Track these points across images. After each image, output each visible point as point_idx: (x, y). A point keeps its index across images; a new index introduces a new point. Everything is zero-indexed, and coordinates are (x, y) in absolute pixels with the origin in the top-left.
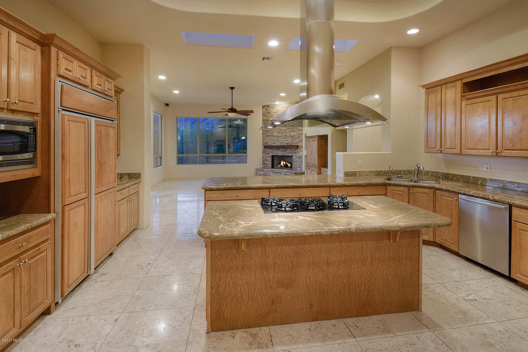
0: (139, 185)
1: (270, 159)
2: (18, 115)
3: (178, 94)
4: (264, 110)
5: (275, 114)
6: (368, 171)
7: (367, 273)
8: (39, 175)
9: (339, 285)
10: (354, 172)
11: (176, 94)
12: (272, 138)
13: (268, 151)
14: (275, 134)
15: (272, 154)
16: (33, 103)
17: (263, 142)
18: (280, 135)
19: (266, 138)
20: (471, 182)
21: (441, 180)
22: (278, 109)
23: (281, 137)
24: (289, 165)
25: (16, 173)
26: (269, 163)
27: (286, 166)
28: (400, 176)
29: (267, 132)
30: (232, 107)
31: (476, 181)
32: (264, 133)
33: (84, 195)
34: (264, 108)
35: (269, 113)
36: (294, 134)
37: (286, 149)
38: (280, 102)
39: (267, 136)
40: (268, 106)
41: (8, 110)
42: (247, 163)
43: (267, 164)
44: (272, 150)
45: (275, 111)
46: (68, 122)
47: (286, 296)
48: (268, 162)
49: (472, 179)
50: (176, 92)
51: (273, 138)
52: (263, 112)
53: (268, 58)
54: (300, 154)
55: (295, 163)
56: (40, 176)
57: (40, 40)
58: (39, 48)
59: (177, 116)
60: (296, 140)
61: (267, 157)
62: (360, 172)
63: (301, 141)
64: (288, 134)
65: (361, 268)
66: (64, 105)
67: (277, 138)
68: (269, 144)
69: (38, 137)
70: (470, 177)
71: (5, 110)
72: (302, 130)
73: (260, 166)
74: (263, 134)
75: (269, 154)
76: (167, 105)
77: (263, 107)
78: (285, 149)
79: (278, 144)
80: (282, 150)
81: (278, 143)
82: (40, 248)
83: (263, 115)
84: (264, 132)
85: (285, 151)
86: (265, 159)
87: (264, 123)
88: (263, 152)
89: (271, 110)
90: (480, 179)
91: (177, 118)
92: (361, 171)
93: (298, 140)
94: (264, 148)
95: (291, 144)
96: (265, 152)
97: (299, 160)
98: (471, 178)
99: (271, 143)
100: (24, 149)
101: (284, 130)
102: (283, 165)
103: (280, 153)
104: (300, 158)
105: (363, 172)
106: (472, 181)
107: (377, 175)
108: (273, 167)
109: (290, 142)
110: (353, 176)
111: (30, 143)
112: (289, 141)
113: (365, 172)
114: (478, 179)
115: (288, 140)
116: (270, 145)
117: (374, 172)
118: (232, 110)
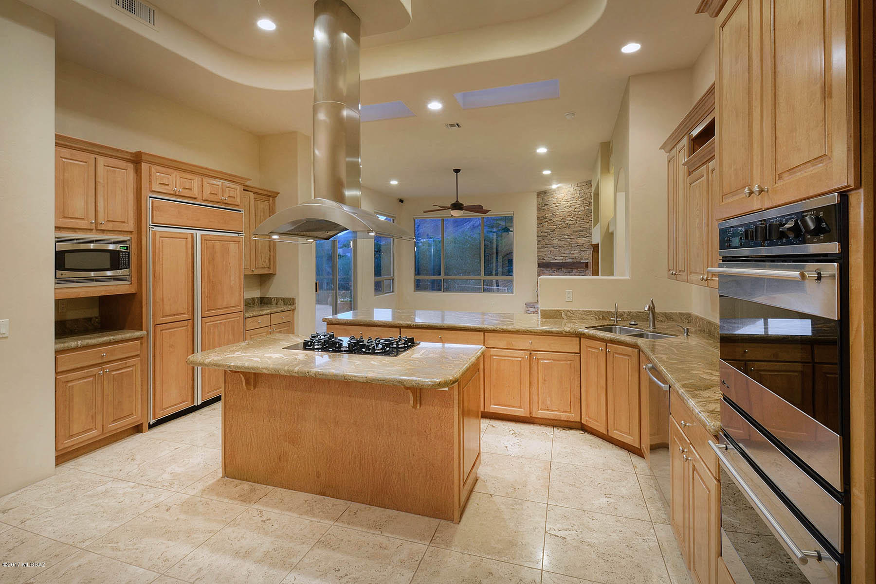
0: (293, 314)
2: (108, 234)
3: (396, 185)
4: (539, 199)
5: (555, 205)
6: (583, 311)
7: (383, 446)
8: (134, 292)
9: (349, 453)
10: (557, 311)
11: (393, 186)
12: (551, 249)
13: (546, 272)
14: (556, 242)
16: (124, 222)
17: (538, 255)
18: (562, 244)
19: (542, 250)
21: (686, 334)
22: (558, 196)
23: (563, 247)
25: (108, 288)
28: (633, 323)
29: (544, 239)
30: (457, 201)
33: (186, 316)
34: (540, 196)
35: (546, 205)
36: (583, 241)
37: (571, 268)
38: (559, 185)
39: (543, 246)
40: (545, 192)
41: (97, 230)
42: (513, 294)
44: (550, 271)
45: (554, 200)
46: (161, 238)
47: (292, 454)
50: (394, 183)
52: (538, 204)
53: (452, 125)
56: (136, 293)
57: (131, 158)
58: (131, 166)
59: (414, 217)
60: (586, 253)
62: (568, 311)
64: (574, 242)
65: (376, 438)
66: (155, 221)
67: (558, 249)
68: (547, 259)
69: (133, 254)
71: (94, 231)
74: (539, 241)
76: (401, 201)
77: (539, 194)
78: (570, 270)
79: (559, 259)
80: (564, 270)
82: (126, 363)
83: (539, 209)
84: (540, 239)
87: (540, 222)
88: (539, 274)
89: (549, 199)
91: (414, 220)
92: (569, 309)
94: (539, 267)
95: (578, 260)
99: (549, 259)
100: (115, 266)
101: (567, 234)
105: (573, 312)
107: (600, 319)
109: (577, 256)
110: (556, 318)
111: (122, 260)
112: (575, 255)
113: (578, 313)
115: (574, 252)
116: (548, 261)
117: (595, 313)
118: (457, 206)
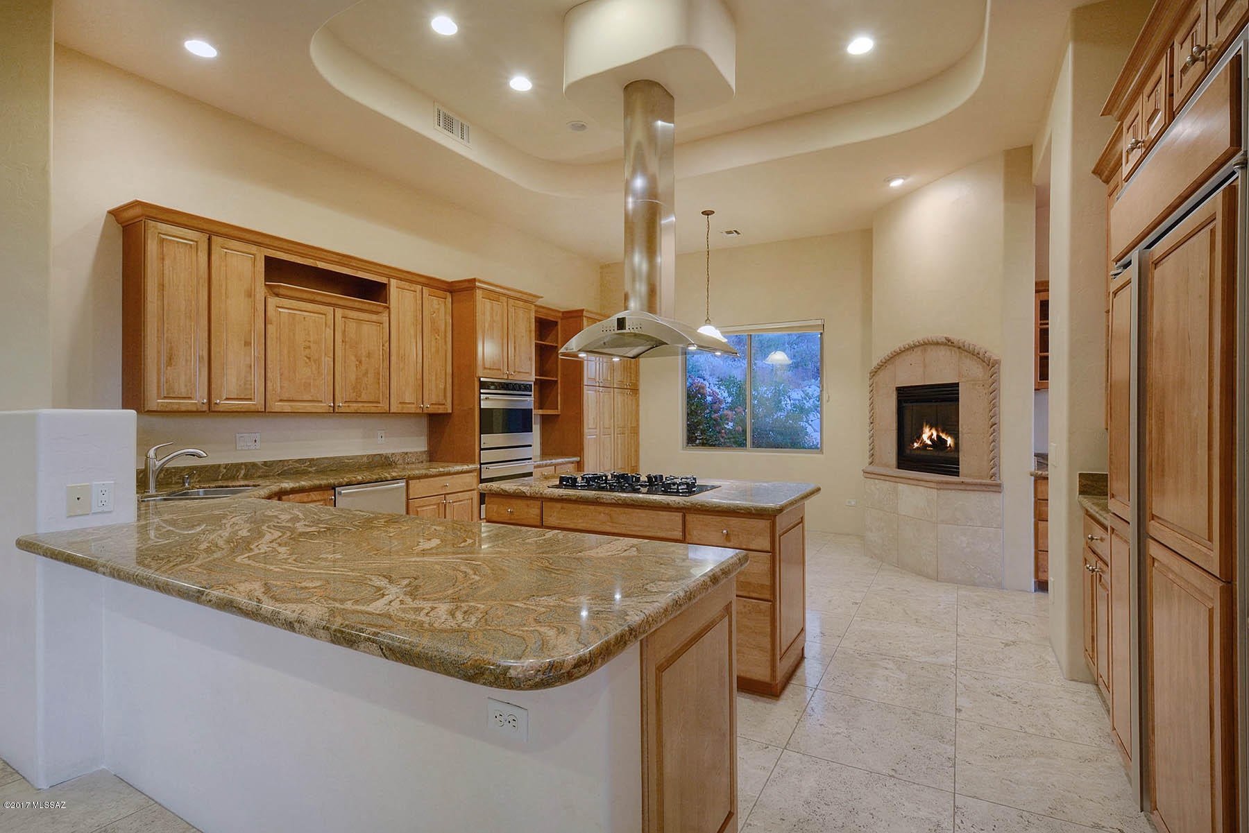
20: (220, 477)
31: (235, 473)
49: (225, 471)
70: (220, 465)
90: (243, 467)
98: (222, 469)
106: (223, 475)
114: (238, 467)
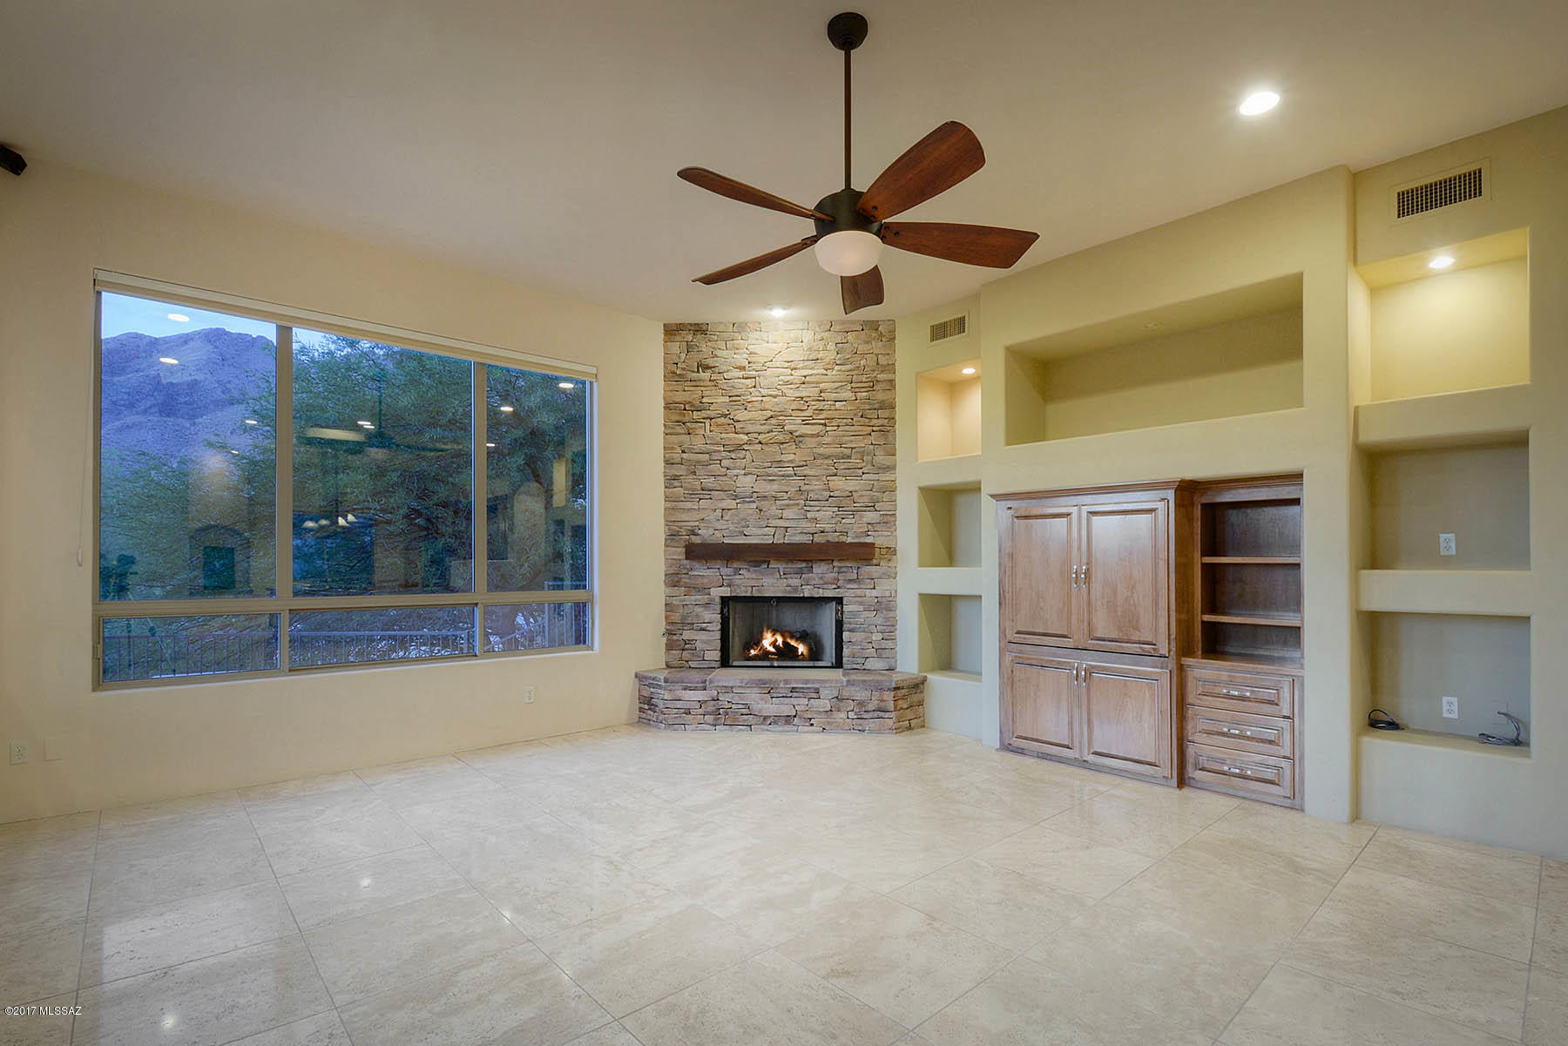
1: (713, 617)
4: (675, 347)
5: (741, 374)
12: (724, 504)
13: (704, 572)
14: (746, 483)
15: (726, 592)
17: (668, 523)
18: (772, 488)
19: (689, 505)
22: (756, 348)
23: (776, 498)
24: (802, 649)
26: (708, 642)
27: (786, 653)
29: (694, 473)
32: (676, 478)
34: (678, 338)
35: (707, 367)
36: (852, 485)
37: (807, 561)
39: (692, 494)
40: (699, 329)
42: (592, 647)
43: (698, 645)
44: (725, 571)
45: (741, 359)
48: (703, 636)
51: (731, 504)
52: (670, 362)
54: (883, 588)
55: (856, 637)
60: (862, 517)
61: (698, 610)
63: (889, 521)
64: (816, 485)
67: (754, 506)
68: (707, 534)
72: (894, 468)
73: (651, 655)
74: (671, 480)
75: (704, 590)
77: (671, 331)
78: (804, 565)
79: (759, 535)
80: (781, 566)
81: (760, 532)
83: (670, 376)
84: (680, 470)
85: (800, 572)
86: (684, 617)
87: (678, 418)
88: (673, 580)
89: (718, 353)
93: (871, 516)
95: (833, 538)
96: (685, 580)
97: (879, 620)
99: (718, 531)
101: (791, 461)
102: (772, 650)
103: (772, 582)
104: (885, 606)
108: (725, 662)
109: (828, 527)
112: (824, 523)
115: (817, 515)
116: (713, 540)
